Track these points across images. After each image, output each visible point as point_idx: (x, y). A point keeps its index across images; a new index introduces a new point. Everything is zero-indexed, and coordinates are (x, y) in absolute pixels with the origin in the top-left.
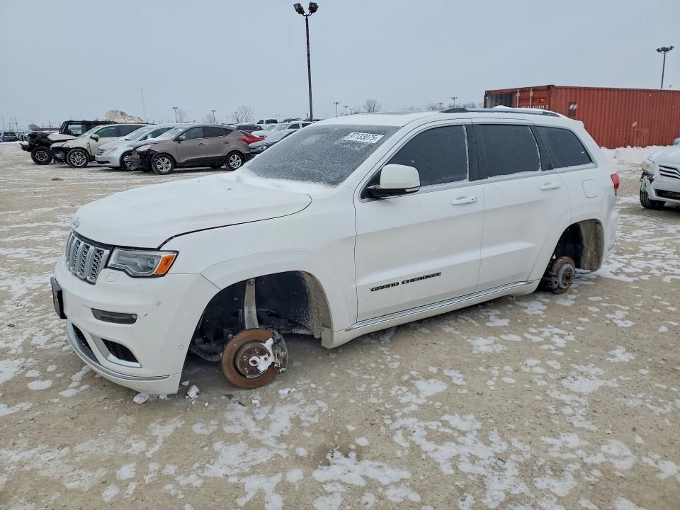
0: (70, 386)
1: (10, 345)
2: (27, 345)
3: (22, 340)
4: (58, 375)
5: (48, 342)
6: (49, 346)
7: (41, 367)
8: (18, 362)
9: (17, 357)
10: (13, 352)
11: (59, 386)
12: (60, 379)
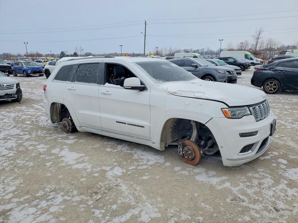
0: (273, 156)
1: (286, 188)
2: (277, 182)
3: (278, 187)
4: (274, 161)
5: (266, 177)
6: (267, 175)
7: (278, 167)
8: (287, 175)
9: (285, 178)
10: (286, 182)
11: (276, 158)
12: (274, 160)
